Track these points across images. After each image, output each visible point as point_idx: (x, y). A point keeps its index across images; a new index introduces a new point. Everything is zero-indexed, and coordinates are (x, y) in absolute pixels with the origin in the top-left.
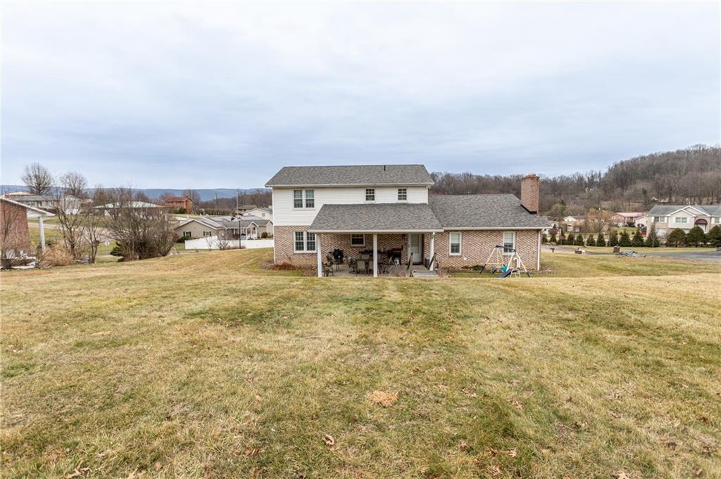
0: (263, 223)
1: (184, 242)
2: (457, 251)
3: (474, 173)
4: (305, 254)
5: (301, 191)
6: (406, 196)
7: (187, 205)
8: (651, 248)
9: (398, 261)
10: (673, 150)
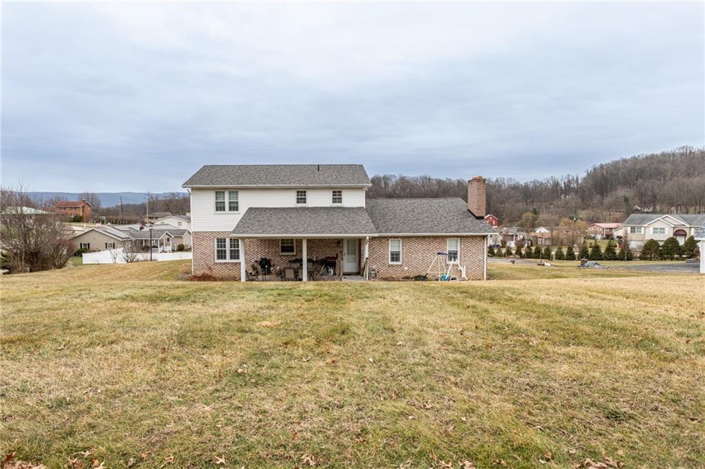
0: (180, 234)
1: (81, 256)
2: (397, 260)
3: (434, 177)
4: (228, 264)
5: (224, 192)
6: (341, 198)
7: (83, 211)
8: (623, 262)
9: (332, 271)
10: (658, 152)
